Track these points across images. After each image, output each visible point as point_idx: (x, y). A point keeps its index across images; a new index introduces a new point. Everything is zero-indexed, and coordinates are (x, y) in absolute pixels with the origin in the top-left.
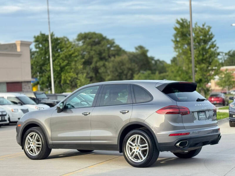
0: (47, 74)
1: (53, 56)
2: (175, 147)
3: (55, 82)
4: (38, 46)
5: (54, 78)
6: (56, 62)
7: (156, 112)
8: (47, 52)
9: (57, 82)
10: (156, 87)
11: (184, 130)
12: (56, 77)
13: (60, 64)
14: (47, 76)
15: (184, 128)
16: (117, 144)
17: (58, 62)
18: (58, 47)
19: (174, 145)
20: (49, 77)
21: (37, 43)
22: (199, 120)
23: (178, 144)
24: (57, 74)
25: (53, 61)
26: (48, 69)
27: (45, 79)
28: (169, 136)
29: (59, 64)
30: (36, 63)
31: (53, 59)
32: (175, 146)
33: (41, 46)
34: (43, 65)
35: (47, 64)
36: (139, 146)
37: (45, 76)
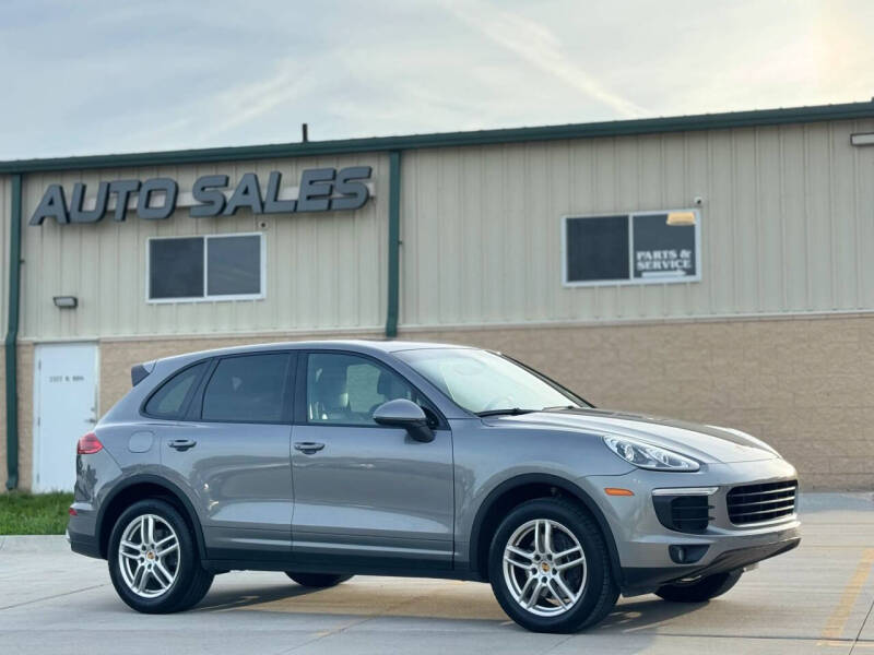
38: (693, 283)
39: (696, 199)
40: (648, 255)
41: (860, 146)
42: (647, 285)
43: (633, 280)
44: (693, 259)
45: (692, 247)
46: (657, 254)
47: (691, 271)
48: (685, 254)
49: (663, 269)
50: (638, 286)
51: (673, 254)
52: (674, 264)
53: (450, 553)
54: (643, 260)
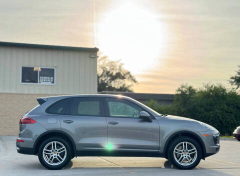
38: (54, 85)
39: (55, 65)
40: (43, 78)
41: (92, 58)
42: (42, 85)
43: (38, 84)
44: (54, 79)
45: (53, 77)
46: (45, 78)
47: (53, 82)
48: (52, 78)
49: (46, 81)
50: (40, 85)
51: (49, 78)
52: (49, 80)
53: (158, 151)
54: (42, 79)
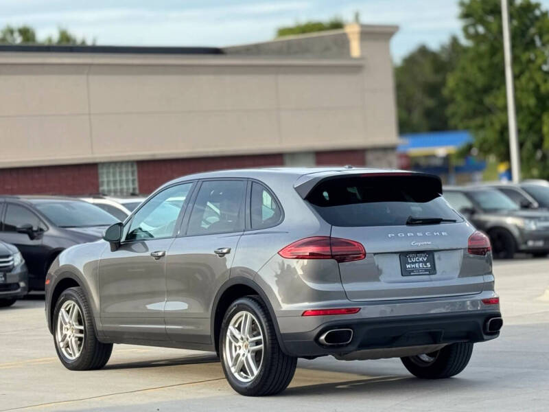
0: (496, 119)
1: (515, 59)
2: (317, 345)
3: (521, 145)
4: (472, 30)
5: (519, 131)
6: (524, 79)
7: (278, 253)
8: (497, 49)
9: (529, 145)
10: (295, 188)
11: (346, 301)
12: (524, 127)
13: (538, 87)
14: (498, 126)
15: (345, 295)
16: (209, 334)
17: (531, 79)
18: (533, 30)
19: (312, 340)
20: (504, 129)
21: (470, 21)
22: (402, 275)
23: (323, 337)
24: (530, 119)
25: (516, 77)
26: (500, 103)
27: (490, 135)
28: (303, 315)
29: (532, 85)
30: (462, 85)
31: (517, 71)
32: (314, 343)
33: (481, 29)
34: (487, 90)
35: (499, 88)
36: (247, 339)
37: (492, 124)
